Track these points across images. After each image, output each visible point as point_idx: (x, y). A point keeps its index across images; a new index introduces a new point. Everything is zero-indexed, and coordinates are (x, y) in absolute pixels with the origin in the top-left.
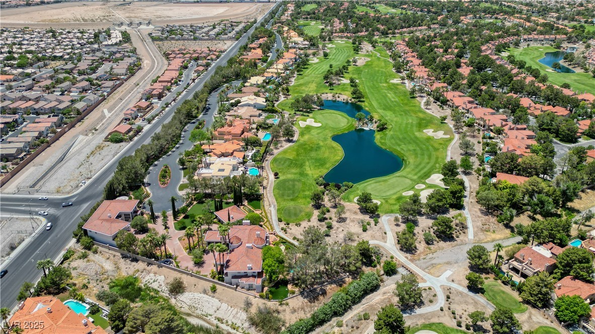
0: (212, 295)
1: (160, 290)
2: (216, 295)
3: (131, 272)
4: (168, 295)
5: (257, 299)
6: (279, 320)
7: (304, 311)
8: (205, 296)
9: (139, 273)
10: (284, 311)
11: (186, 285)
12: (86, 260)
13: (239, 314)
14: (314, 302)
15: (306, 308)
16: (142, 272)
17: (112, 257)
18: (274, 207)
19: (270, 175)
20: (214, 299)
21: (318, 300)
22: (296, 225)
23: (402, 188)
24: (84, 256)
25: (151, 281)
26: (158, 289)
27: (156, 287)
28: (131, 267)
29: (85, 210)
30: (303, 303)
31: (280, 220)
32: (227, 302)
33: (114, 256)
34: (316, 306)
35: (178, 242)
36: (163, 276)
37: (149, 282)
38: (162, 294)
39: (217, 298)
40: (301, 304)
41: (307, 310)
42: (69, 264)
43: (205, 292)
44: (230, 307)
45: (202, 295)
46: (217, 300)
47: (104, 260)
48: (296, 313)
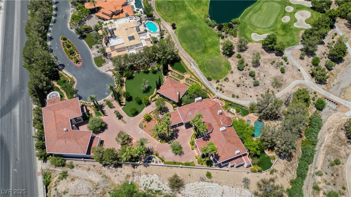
0: (210, 180)
1: (161, 189)
2: (213, 179)
3: (123, 179)
4: (171, 192)
5: (250, 174)
6: (277, 188)
7: (289, 171)
8: (204, 183)
9: (131, 177)
10: (276, 177)
11: (182, 177)
12: (68, 178)
13: (243, 192)
14: (291, 160)
15: (288, 167)
16: (133, 176)
17: (92, 167)
18: (194, 64)
19: (166, 27)
20: (214, 184)
21: (293, 157)
22: (225, 80)
23: (277, 14)
24: (64, 175)
25: (149, 183)
26: (159, 189)
27: (156, 188)
28: (119, 173)
29: (20, 116)
30: (285, 165)
31: (209, 79)
32: (226, 184)
33: (94, 166)
34: (294, 163)
35: (142, 130)
36: (155, 175)
37: (147, 185)
38: (165, 192)
39: (217, 182)
40: (283, 166)
41: (290, 169)
42: (56, 190)
43: (202, 180)
44: (231, 188)
45: (201, 183)
46: (217, 184)
47: (85, 172)
48: (285, 176)
